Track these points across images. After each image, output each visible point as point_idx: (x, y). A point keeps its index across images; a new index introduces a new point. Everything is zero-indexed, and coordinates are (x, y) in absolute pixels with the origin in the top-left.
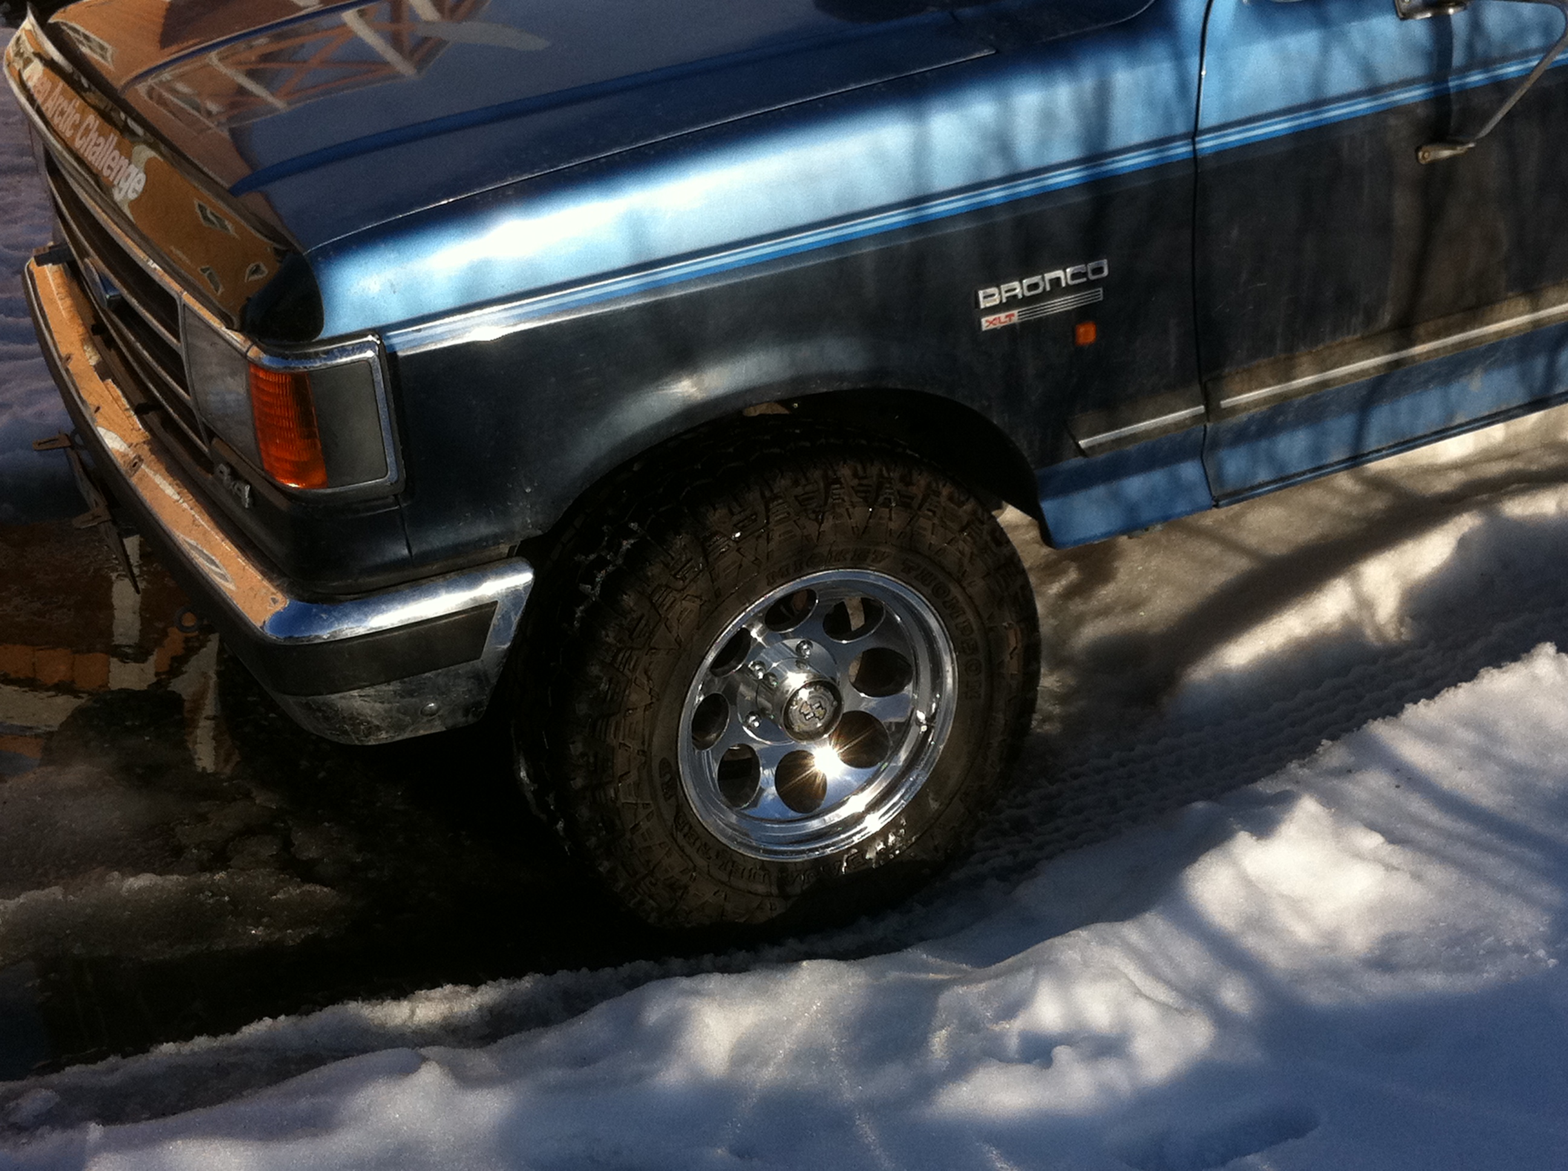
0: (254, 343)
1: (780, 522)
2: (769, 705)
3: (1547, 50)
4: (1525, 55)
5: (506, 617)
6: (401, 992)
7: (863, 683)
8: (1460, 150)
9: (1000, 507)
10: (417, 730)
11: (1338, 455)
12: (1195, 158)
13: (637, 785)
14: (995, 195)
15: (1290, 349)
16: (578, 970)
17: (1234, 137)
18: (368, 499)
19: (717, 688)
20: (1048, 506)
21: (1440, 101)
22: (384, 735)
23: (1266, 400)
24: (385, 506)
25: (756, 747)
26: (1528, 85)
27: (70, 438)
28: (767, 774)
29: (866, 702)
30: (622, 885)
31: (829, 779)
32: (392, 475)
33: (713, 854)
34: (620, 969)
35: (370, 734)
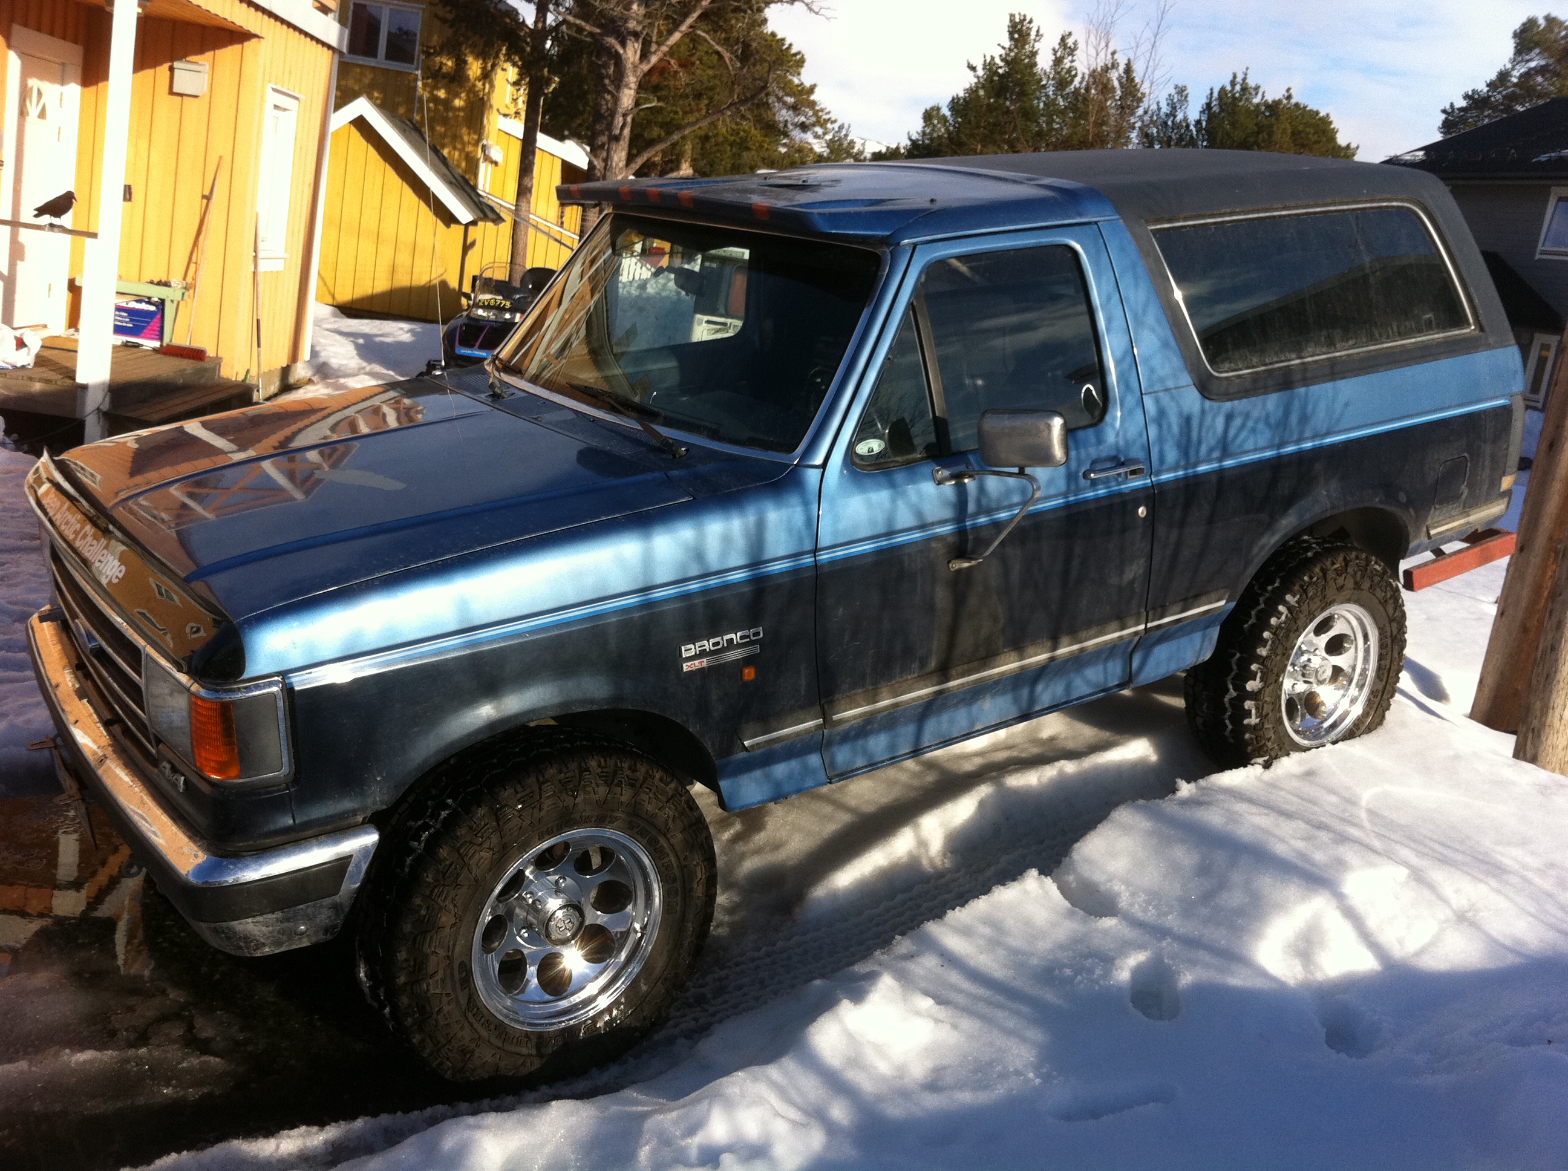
0: (196, 681)
1: (548, 797)
2: (535, 921)
3: (1024, 503)
4: (1011, 507)
5: (357, 866)
6: (269, 1132)
7: (599, 905)
8: (973, 563)
9: (692, 783)
10: (290, 945)
11: (905, 749)
12: (816, 565)
13: (443, 980)
14: (694, 586)
15: (876, 684)
16: (395, 1113)
17: (840, 553)
18: (267, 786)
19: (501, 911)
20: (724, 784)
21: (961, 533)
22: (267, 949)
23: (860, 715)
24: (279, 791)
25: (525, 952)
26: (1012, 525)
27: (54, 740)
28: (532, 970)
29: (599, 917)
30: (428, 1051)
31: (575, 973)
32: (285, 770)
33: (492, 1027)
34: (424, 1112)
35: (257, 949)
